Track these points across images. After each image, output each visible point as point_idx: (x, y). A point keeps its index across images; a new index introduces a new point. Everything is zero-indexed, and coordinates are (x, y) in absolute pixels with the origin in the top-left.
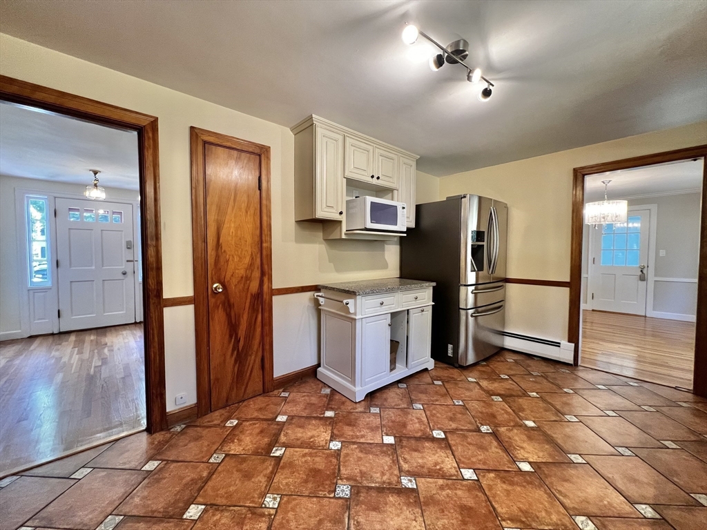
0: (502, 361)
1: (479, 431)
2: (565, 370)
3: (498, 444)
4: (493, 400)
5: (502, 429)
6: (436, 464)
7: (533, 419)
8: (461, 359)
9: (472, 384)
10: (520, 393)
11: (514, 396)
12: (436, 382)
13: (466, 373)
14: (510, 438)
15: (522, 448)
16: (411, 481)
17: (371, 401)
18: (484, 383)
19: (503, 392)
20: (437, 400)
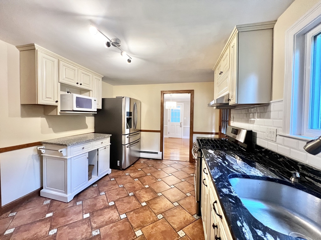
0: (139, 163)
1: (129, 195)
2: (159, 162)
3: (135, 198)
4: (135, 181)
5: (137, 192)
6: (110, 218)
7: (148, 184)
8: (123, 166)
9: (127, 176)
10: (144, 175)
11: (142, 177)
12: (112, 179)
13: (125, 172)
14: (140, 195)
15: (143, 197)
16: (97, 231)
17: (77, 199)
18: (132, 175)
19: (139, 176)
20: (112, 188)
